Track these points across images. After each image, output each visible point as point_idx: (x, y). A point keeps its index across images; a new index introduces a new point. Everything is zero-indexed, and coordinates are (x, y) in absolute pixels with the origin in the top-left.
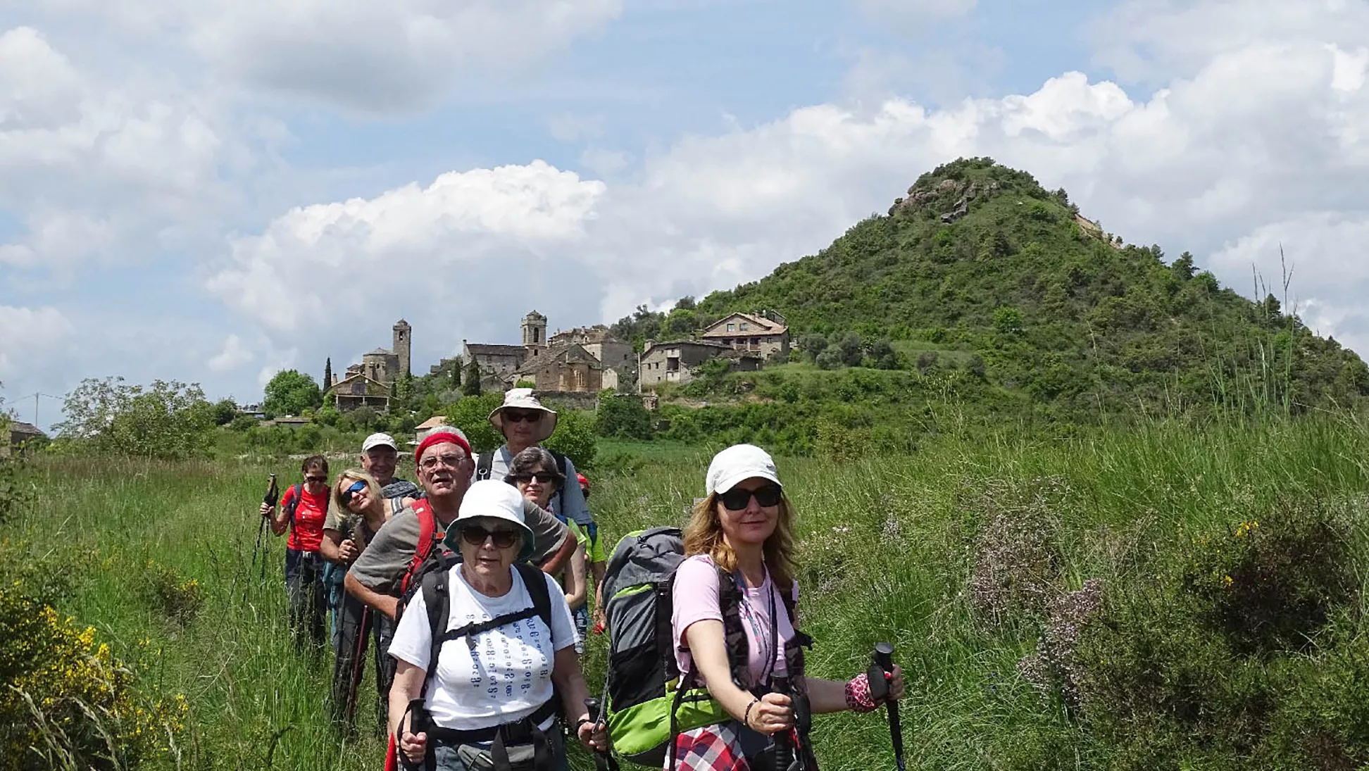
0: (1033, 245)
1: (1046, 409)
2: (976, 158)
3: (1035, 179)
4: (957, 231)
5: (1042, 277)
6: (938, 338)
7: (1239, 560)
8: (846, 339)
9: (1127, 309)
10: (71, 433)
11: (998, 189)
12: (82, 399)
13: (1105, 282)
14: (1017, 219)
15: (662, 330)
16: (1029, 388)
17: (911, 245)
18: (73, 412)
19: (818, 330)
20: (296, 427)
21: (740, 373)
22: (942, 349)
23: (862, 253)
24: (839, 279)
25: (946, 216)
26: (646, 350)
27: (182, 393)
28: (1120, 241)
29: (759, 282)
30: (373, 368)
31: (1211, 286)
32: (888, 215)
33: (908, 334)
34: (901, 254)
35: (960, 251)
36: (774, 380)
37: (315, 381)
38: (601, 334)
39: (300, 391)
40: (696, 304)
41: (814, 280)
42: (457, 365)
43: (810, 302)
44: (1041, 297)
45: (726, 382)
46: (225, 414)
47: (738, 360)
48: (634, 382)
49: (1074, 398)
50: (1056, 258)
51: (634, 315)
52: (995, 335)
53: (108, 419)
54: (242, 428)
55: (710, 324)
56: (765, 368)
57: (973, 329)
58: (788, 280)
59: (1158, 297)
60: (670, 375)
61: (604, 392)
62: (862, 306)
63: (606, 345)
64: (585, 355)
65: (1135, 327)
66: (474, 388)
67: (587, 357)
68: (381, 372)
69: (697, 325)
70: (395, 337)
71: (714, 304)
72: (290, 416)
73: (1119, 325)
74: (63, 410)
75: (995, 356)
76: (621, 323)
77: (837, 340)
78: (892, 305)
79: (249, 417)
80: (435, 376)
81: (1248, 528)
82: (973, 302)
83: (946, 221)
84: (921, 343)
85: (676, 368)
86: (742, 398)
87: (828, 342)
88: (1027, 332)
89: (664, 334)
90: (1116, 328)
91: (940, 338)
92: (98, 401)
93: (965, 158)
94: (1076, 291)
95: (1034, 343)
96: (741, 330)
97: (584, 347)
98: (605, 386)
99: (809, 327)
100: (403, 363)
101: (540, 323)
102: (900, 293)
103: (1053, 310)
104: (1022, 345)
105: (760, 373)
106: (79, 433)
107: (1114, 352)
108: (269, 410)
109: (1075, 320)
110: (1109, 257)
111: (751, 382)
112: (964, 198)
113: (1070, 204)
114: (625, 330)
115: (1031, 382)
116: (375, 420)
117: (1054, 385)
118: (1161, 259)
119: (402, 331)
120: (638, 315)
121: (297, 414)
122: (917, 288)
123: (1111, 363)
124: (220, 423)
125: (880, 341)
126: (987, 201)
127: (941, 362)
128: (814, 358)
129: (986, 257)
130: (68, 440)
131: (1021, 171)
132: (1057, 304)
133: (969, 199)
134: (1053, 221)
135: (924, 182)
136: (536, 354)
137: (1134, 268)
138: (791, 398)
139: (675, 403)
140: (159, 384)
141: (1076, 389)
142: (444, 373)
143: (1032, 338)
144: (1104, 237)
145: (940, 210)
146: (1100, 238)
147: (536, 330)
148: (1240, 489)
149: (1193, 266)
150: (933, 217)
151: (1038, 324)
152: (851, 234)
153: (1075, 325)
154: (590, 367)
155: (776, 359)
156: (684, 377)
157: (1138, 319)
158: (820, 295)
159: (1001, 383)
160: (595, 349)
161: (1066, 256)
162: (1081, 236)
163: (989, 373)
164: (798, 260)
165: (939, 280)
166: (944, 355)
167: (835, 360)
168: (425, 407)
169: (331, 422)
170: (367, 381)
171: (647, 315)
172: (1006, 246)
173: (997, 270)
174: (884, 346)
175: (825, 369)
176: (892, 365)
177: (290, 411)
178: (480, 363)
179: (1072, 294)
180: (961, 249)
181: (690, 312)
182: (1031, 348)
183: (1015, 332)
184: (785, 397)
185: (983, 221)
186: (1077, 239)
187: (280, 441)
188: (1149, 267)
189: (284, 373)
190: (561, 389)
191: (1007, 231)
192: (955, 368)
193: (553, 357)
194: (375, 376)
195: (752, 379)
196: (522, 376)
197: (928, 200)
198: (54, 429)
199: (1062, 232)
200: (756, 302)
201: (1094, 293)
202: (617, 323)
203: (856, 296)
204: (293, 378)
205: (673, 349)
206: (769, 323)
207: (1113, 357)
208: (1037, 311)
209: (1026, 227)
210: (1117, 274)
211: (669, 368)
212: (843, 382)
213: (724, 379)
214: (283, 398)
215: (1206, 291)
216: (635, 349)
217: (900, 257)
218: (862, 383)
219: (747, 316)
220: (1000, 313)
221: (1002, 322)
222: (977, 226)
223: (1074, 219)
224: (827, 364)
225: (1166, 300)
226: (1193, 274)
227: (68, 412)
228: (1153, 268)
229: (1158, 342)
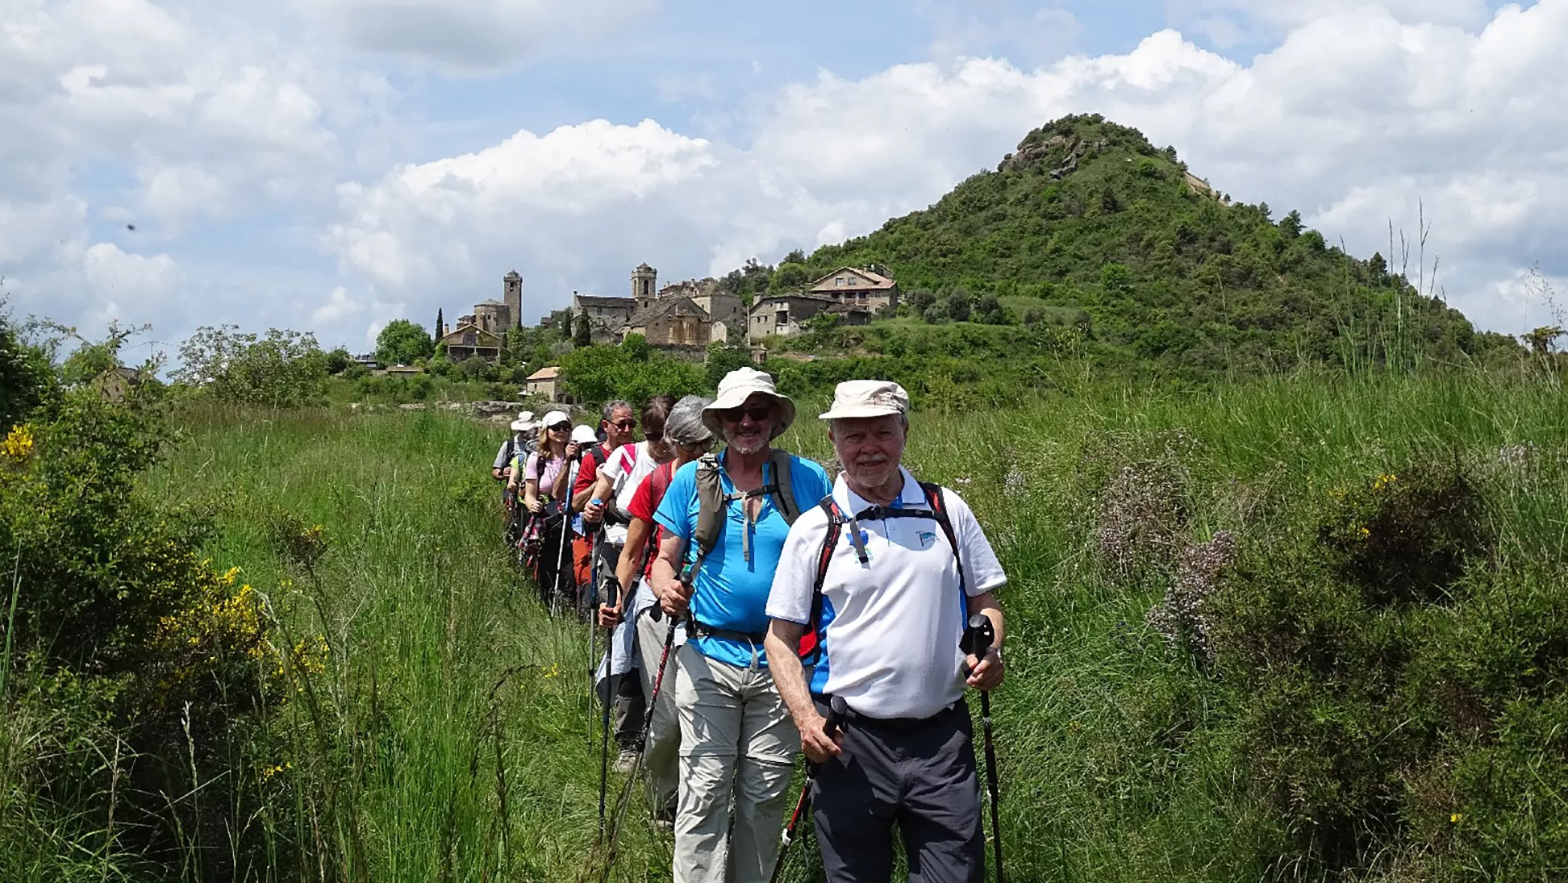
0: (1141, 202)
1: (1151, 365)
2: (1086, 114)
3: (1144, 137)
4: (1065, 187)
5: (1150, 234)
6: (1046, 293)
8: (954, 294)
9: (1234, 267)
10: (187, 380)
11: (1108, 146)
12: (198, 346)
13: (1212, 240)
14: (1127, 175)
15: (770, 284)
16: (1135, 344)
17: (1019, 202)
18: (189, 359)
19: (925, 284)
20: (408, 377)
21: (848, 327)
22: (1048, 305)
23: (970, 209)
24: (946, 233)
25: (1055, 173)
26: (755, 303)
27: (296, 341)
28: (1227, 198)
29: (868, 236)
30: (484, 318)
31: (1316, 243)
32: (997, 171)
33: (1016, 290)
34: (1010, 211)
35: (1068, 207)
36: (882, 334)
37: (427, 332)
38: (710, 286)
39: (411, 341)
40: (806, 258)
41: (922, 235)
42: (568, 314)
43: (919, 257)
44: (1149, 253)
45: (834, 335)
46: (338, 363)
48: (743, 335)
49: (1180, 355)
50: (1164, 215)
51: (743, 269)
52: (1102, 291)
53: (223, 366)
54: (354, 377)
55: (819, 278)
56: (872, 322)
57: (1081, 285)
58: (896, 235)
59: (1264, 255)
60: (778, 328)
61: (714, 345)
62: (970, 262)
63: (716, 298)
64: (694, 308)
65: (1241, 284)
66: (584, 339)
67: (696, 309)
68: (492, 323)
69: (805, 280)
70: (506, 288)
71: (823, 258)
72: (402, 366)
73: (1226, 282)
74: (179, 358)
75: (1102, 312)
76: (731, 275)
77: (946, 295)
78: (1001, 261)
79: (362, 366)
80: (546, 327)
82: (1081, 259)
83: (1055, 176)
84: (1029, 299)
85: (785, 321)
86: (850, 351)
87: (936, 296)
88: (1134, 290)
89: (773, 288)
90: (1222, 285)
91: (1047, 294)
92: (213, 349)
93: (1075, 114)
94: (1184, 249)
95: (1141, 300)
96: (850, 284)
97: (693, 300)
98: (714, 338)
100: (514, 315)
101: (650, 275)
102: (1008, 248)
103: (1161, 267)
104: (1129, 302)
105: (868, 327)
106: (194, 380)
107: (1221, 310)
108: (380, 360)
109: (1183, 276)
110: (1216, 214)
111: (860, 336)
112: (1073, 154)
113: (1179, 160)
114: (734, 283)
115: (1137, 338)
116: (486, 371)
117: (1160, 342)
118: (1268, 217)
119: (513, 283)
120: (747, 269)
121: (408, 364)
122: (1025, 245)
123: (1217, 320)
124: (332, 372)
125: (986, 296)
126: (1096, 157)
127: (1048, 318)
128: (922, 313)
129: (1094, 213)
130: (184, 387)
131: (1131, 128)
132: (1163, 261)
133: (1078, 156)
134: (1162, 178)
135: (1034, 138)
136: (646, 306)
137: (1242, 226)
138: (898, 353)
139: (784, 356)
140: (275, 333)
141: (1181, 346)
142: (554, 325)
143: (1139, 295)
144: (1212, 194)
145: (1048, 165)
146: (1209, 196)
147: (646, 283)
149: (1301, 223)
150: (1042, 173)
151: (1146, 281)
152: (960, 190)
153: (1182, 282)
154: (699, 320)
155: (884, 313)
156: (794, 330)
157: (1246, 275)
158: (929, 251)
159: (1108, 340)
160: (705, 303)
161: (1174, 214)
162: (1189, 194)
163: (1095, 329)
164: (906, 215)
165: (1048, 237)
166: (1051, 310)
167: (942, 315)
168: (536, 358)
169: (443, 372)
170: (478, 332)
171: (756, 269)
172: (1114, 202)
173: (1104, 226)
174: (992, 301)
175: (933, 323)
176: (999, 321)
177: (402, 360)
178: (590, 314)
179: (1179, 252)
180: (1070, 206)
181: (799, 266)
182: (1137, 305)
183: (1122, 289)
184: (893, 352)
185: (1092, 177)
186: (1185, 196)
187: (392, 391)
188: (1257, 225)
189: (396, 322)
190: (670, 341)
191: (1116, 188)
192: (1062, 324)
193: (661, 310)
194: (485, 326)
195: (860, 332)
196: (632, 328)
197: (1037, 156)
198: (169, 376)
199: (1171, 189)
200: (865, 256)
201: (1201, 250)
202: (726, 276)
203: (964, 251)
204: (406, 328)
205: (782, 303)
206: (877, 278)
207: (1219, 314)
208: (1145, 268)
209: (1134, 184)
210: (1224, 232)
211: (777, 321)
212: (951, 336)
213: (833, 332)
214: (395, 348)
215: (1312, 249)
216: (744, 302)
217: (1009, 213)
218: (970, 338)
219: (855, 270)
220: (1106, 269)
221: (1109, 278)
222: (1086, 182)
223: (1183, 176)
224: (935, 319)
225: (1273, 257)
226: (1300, 233)
227: (184, 359)
228: (1261, 225)
229: (1264, 300)
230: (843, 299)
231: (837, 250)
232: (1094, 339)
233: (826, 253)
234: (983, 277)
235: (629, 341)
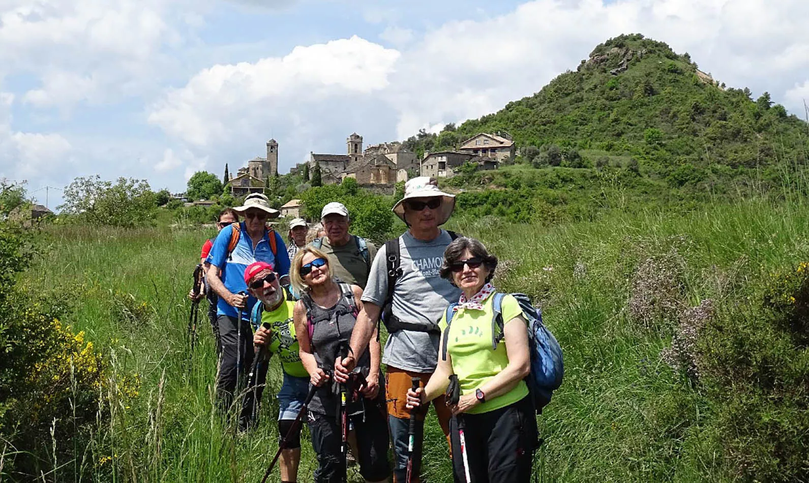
0: (669, 89)
1: (678, 192)
2: (632, 34)
3: (670, 47)
4: (621, 80)
5: (675, 109)
6: (609, 148)
7: (799, 287)
8: (551, 149)
9: (728, 129)
10: (68, 211)
11: (646, 53)
12: (75, 189)
13: (714, 112)
14: (659, 72)
15: (435, 144)
16: (667, 179)
17: (592, 90)
18: (69, 198)
19: (533, 143)
20: (207, 207)
21: (484, 171)
22: (611, 155)
23: (560, 95)
24: (546, 111)
25: (614, 71)
26: (425, 157)
27: (136, 186)
28: (724, 85)
29: (496, 114)
30: (254, 169)
31: (781, 113)
32: (577, 71)
33: (590, 146)
34: (585, 95)
36: (506, 175)
37: (219, 178)
38: (397, 147)
39: (209, 184)
40: (457, 128)
41: (530, 112)
42: (307, 166)
43: (528, 126)
44: (675, 121)
45: (475, 177)
46: (163, 199)
47: (482, 163)
49: (696, 185)
50: (684, 96)
51: (417, 135)
52: (645, 145)
53: (90, 202)
54: (173, 208)
55: (465, 140)
56: (499, 168)
57: (631, 142)
58: (514, 112)
59: (748, 121)
60: (440, 173)
61: (399, 184)
62: (561, 128)
63: (400, 154)
64: (386, 161)
65: (734, 140)
66: (317, 182)
67: (388, 162)
68: (260, 172)
69: (456, 141)
70: (268, 151)
71: (468, 128)
72: (203, 200)
73: (724, 138)
74: (64, 197)
75: (645, 159)
76: (409, 140)
77: (545, 150)
78: (580, 127)
79: (178, 200)
80: (293, 174)
81: (805, 266)
82: (631, 125)
83: (614, 74)
84: (599, 151)
85: (444, 168)
86: (485, 186)
87: (540, 150)
88: (665, 144)
89: (436, 147)
90: (722, 140)
92: (84, 191)
93: (625, 34)
94: (696, 118)
95: (670, 151)
96: (485, 144)
97: (386, 156)
98: (399, 180)
99: (527, 142)
100: (273, 166)
101: (358, 140)
102: (585, 120)
103: (682, 129)
104: (662, 152)
105: (497, 171)
106: (73, 211)
107: (721, 156)
108: (190, 196)
109: (696, 135)
110: (717, 95)
111: (491, 176)
112: (625, 59)
113: (692, 62)
114: (411, 145)
115: (668, 175)
117: (682, 177)
118: (750, 97)
119: (273, 147)
120: (420, 136)
121: (207, 199)
122: (595, 117)
123: (719, 162)
124: (160, 204)
125: (572, 150)
126: (639, 61)
127: (611, 163)
128: (531, 161)
129: (639, 96)
130: (66, 216)
131: (661, 42)
132: (684, 126)
133: (628, 60)
134: (681, 73)
135: (600, 50)
136: (356, 160)
137: (733, 104)
138: (516, 186)
140: (123, 181)
141: (696, 179)
142: (299, 173)
143: (668, 147)
144: (714, 83)
145: (609, 66)
146: (711, 84)
147: (356, 145)
148: (799, 242)
149: (771, 100)
150: (605, 71)
151: (673, 138)
152: (554, 83)
153: (696, 139)
154: (390, 168)
155: (507, 162)
156: (448, 174)
157: (736, 134)
158: (535, 122)
159: (649, 176)
160: (393, 157)
161: (690, 96)
162: (699, 83)
163: (641, 170)
164: (520, 100)
165: (610, 112)
166: (613, 159)
167: (543, 163)
168: (287, 194)
169: (229, 203)
170: (251, 178)
171: (426, 135)
172: (651, 89)
173: (646, 105)
174: (575, 153)
175: (538, 168)
176: (580, 165)
177: (203, 197)
178: (321, 165)
179: (694, 120)
180: (623, 92)
181: (453, 133)
182: (667, 154)
183: (658, 144)
184: (513, 186)
185: (638, 74)
186: (697, 84)
187: (196, 216)
188: (743, 102)
189: (199, 173)
190: (371, 182)
191: (652, 80)
192: (620, 167)
193: (367, 161)
194: (255, 174)
195: (491, 174)
196: (347, 174)
197: (602, 61)
198: (58, 208)
199: (686, 80)
200: (494, 126)
201: (707, 119)
202: (407, 140)
203: (557, 122)
204: (205, 176)
205: (441, 156)
206: (502, 139)
207: (720, 159)
208: (672, 130)
209: (664, 77)
210: (722, 107)
211: (439, 168)
212: (549, 176)
213: (474, 175)
214: (199, 189)
215: (778, 117)
216: (418, 156)
217: (585, 97)
218: (561, 177)
219: (488, 135)
220: (648, 132)
221: (650, 137)
222: (633, 77)
223: (695, 72)
224: (539, 165)
225: (753, 122)
226: (771, 106)
227: (66, 198)
228: (745, 102)
229: (749, 149)
230: (480, 154)
231: (476, 123)
232: (641, 176)
233: (470, 124)
234: (569, 138)
235: (346, 182)
